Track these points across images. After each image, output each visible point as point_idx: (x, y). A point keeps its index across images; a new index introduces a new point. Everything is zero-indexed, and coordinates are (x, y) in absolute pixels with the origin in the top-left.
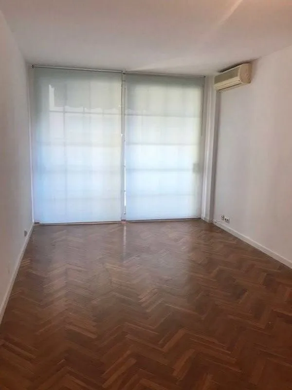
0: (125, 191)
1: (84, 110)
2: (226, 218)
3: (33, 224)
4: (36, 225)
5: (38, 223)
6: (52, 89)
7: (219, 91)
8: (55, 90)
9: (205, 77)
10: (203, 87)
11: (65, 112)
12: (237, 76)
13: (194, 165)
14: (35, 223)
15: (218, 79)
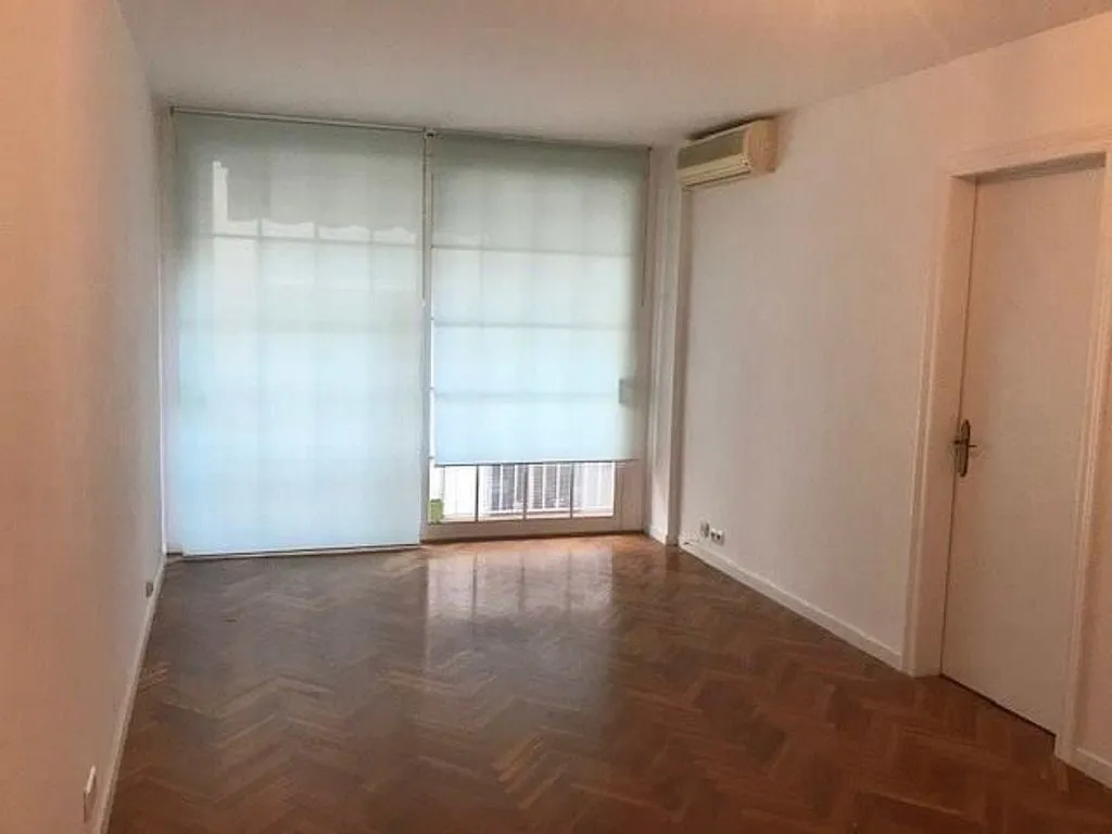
0: (431, 458)
1: (317, 233)
2: (713, 530)
3: (164, 560)
4: (172, 560)
5: (180, 554)
6: (219, 175)
7: (689, 188)
8: (230, 175)
9: (650, 149)
10: (646, 176)
11: (261, 238)
12: (739, 150)
13: (622, 382)
14: (168, 554)
15: (687, 159)
